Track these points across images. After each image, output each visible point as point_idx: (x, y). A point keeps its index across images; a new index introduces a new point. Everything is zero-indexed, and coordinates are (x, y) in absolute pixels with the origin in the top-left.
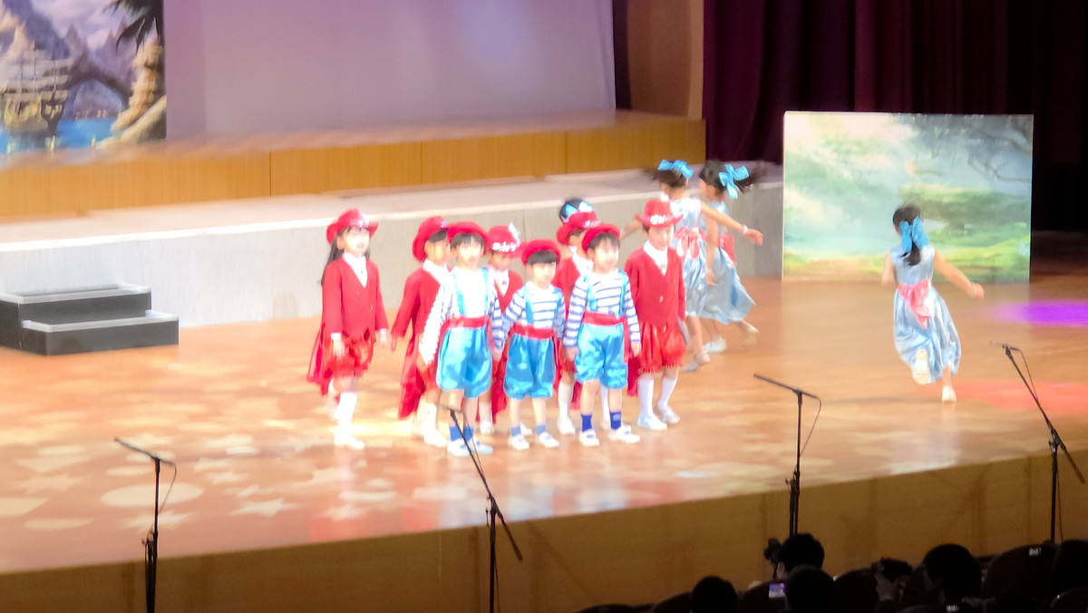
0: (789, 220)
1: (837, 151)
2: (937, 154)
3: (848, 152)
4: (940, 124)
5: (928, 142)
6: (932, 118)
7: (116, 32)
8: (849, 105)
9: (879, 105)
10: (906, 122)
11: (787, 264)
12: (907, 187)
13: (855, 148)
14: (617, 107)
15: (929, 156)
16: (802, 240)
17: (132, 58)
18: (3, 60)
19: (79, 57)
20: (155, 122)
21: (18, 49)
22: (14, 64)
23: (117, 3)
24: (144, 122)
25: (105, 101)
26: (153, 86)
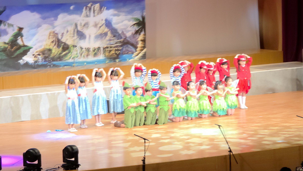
14: (261, 48)
17: (137, 39)
18: (105, 40)
19: (124, 39)
20: (143, 55)
21: (109, 37)
22: (108, 41)
23: (134, 25)
24: (141, 55)
25: (131, 50)
26: (143, 45)
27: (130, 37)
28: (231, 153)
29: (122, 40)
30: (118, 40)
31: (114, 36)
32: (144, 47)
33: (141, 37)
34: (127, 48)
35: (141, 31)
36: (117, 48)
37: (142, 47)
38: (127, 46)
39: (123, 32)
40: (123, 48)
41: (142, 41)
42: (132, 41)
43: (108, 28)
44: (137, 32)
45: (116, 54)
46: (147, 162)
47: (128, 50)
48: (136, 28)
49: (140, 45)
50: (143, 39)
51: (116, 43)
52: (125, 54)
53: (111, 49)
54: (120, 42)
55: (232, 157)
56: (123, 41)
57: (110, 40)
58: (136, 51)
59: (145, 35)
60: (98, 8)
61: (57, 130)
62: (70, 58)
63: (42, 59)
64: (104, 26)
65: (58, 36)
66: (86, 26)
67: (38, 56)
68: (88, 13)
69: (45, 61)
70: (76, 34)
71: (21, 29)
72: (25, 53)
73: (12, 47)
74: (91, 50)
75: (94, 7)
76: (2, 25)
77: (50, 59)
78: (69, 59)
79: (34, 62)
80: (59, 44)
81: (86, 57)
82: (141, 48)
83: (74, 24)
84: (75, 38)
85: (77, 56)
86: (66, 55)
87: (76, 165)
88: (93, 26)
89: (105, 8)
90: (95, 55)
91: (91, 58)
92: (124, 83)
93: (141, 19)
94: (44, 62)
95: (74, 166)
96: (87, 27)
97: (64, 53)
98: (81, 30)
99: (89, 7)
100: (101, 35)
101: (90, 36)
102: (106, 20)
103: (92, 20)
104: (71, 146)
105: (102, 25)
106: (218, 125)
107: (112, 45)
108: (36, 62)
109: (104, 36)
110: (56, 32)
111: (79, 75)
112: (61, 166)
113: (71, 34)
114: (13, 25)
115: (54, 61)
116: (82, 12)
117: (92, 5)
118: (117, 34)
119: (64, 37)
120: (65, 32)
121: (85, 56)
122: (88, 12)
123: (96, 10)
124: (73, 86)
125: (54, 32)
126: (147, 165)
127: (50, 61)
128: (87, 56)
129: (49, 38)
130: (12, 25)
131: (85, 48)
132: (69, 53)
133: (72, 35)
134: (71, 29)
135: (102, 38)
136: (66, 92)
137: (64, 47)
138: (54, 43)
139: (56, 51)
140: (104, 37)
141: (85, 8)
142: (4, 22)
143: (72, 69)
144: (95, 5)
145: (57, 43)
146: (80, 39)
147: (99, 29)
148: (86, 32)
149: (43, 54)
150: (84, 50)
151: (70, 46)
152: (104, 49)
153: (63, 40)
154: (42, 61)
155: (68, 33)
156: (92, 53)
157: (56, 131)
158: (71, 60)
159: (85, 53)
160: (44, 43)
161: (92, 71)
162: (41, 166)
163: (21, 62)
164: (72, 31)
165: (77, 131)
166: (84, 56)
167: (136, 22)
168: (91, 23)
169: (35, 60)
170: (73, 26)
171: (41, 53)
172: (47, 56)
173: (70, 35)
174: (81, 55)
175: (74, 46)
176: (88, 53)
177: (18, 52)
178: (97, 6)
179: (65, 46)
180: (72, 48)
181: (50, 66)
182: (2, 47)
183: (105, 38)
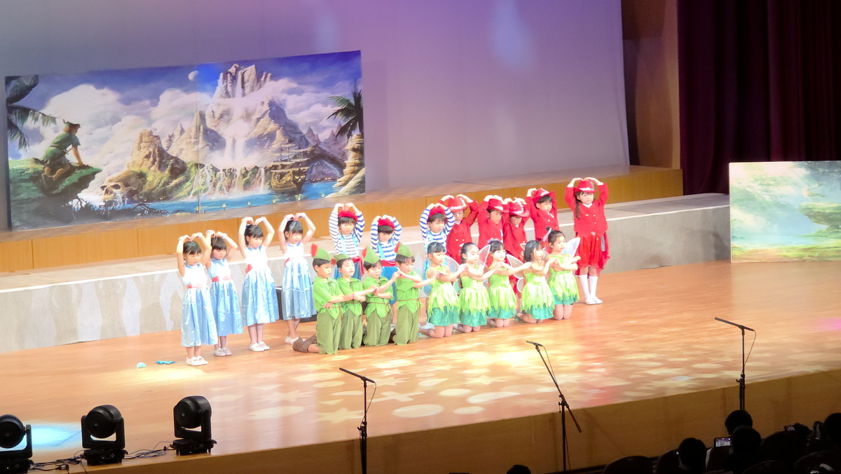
0: (734, 226)
1: (760, 184)
2: (821, 185)
3: (768, 185)
4: (822, 166)
5: (816, 177)
6: (818, 163)
7: (336, 131)
8: (768, 157)
9: (785, 157)
10: (802, 166)
11: (733, 253)
12: (804, 204)
13: (771, 183)
14: (631, 164)
15: (817, 185)
16: (742, 238)
17: (345, 146)
18: (270, 150)
19: (314, 147)
20: (359, 182)
21: (278, 144)
22: (276, 152)
23: (336, 113)
24: (352, 183)
25: (329, 172)
26: (358, 161)
27: (326, 143)
28: (566, 408)
29: (308, 149)
30: (300, 148)
31: (290, 141)
32: (360, 165)
33: (353, 141)
34: (321, 169)
35: (353, 128)
36: (297, 169)
37: (355, 165)
38: (322, 164)
39: (310, 131)
40: (312, 168)
41: (354, 150)
42: (333, 151)
43: (275, 123)
44: (344, 131)
45: (295, 181)
46: (370, 434)
47: (323, 173)
48: (342, 121)
49: (351, 159)
50: (356, 146)
51: (295, 157)
52: (316, 181)
53: (284, 171)
54: (305, 154)
55: (568, 417)
56: (312, 152)
57: (281, 150)
58: (342, 174)
59: (362, 136)
60: (253, 76)
61: (161, 362)
62: (189, 194)
63: (123, 197)
64: (267, 116)
65: (160, 142)
66: (225, 117)
67: (114, 190)
68: (229, 89)
69: (131, 201)
70: (201, 138)
71: (73, 127)
72: (83, 183)
73: (53, 171)
74: (238, 173)
75: (243, 75)
76: (30, 118)
77: (141, 197)
78: (185, 196)
79: (104, 204)
80: (164, 161)
81: (226, 192)
82: (352, 168)
83: (197, 115)
84: (200, 146)
85: (204, 188)
86: (178, 186)
87: (204, 442)
88: (242, 117)
89: (269, 75)
90: (247, 185)
91: (237, 194)
92: (314, 249)
93: (353, 102)
94: (128, 203)
95: (201, 446)
96: (228, 121)
97: (175, 182)
98: (213, 128)
99: (231, 73)
100: (260, 137)
101: (234, 141)
102: (271, 104)
103: (238, 104)
104: (193, 399)
105: (263, 116)
106: (534, 344)
107: (286, 161)
108: (109, 203)
109: (268, 139)
110: (154, 134)
111: (211, 233)
112: (171, 446)
113: (190, 138)
114: (55, 118)
115: (150, 200)
116: (217, 85)
117: (237, 70)
118: (298, 136)
119: (173, 144)
120: (177, 134)
121: (225, 189)
122: (229, 85)
123: (248, 80)
124: (197, 257)
125: (151, 133)
126: (369, 438)
127: (142, 200)
128: (229, 187)
129: (140, 148)
130: (53, 120)
131: (224, 170)
132: (187, 181)
133: (193, 140)
134: (190, 125)
135: (262, 145)
136: (181, 273)
137: (176, 168)
138: (151, 159)
139: (155, 177)
140: (267, 144)
141: (221, 75)
142: (35, 111)
143: (194, 219)
144: (245, 69)
145: (157, 159)
146: (211, 149)
147: (256, 126)
148: (226, 132)
149: (126, 185)
150: (221, 172)
151: (189, 166)
152: (266, 171)
153: (173, 152)
154: (124, 201)
155: (184, 135)
156: (239, 181)
157: (159, 363)
158: (191, 199)
159: (224, 181)
160: (129, 160)
161: (239, 221)
162: (124, 446)
163: (74, 203)
164: (194, 130)
165: (206, 362)
166: (221, 188)
167: (340, 108)
168: (238, 112)
169: (108, 198)
170: (196, 119)
171: (119, 184)
172: (134, 189)
173: (189, 140)
174: (215, 186)
175: (198, 166)
176: (229, 181)
177: (67, 182)
178: (250, 71)
179: (177, 166)
180: (193, 169)
181: (142, 212)
182: (30, 171)
183: (270, 145)
